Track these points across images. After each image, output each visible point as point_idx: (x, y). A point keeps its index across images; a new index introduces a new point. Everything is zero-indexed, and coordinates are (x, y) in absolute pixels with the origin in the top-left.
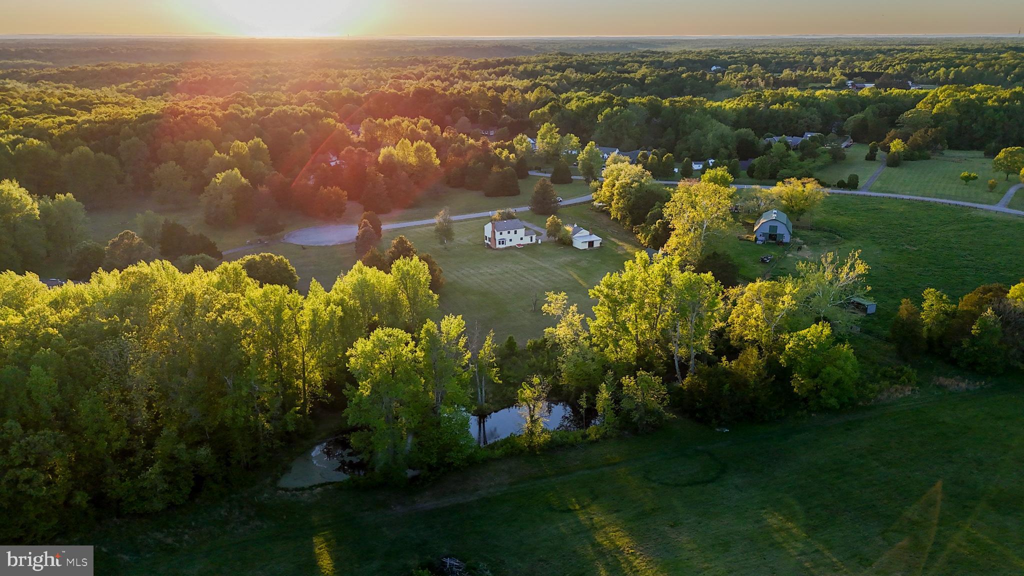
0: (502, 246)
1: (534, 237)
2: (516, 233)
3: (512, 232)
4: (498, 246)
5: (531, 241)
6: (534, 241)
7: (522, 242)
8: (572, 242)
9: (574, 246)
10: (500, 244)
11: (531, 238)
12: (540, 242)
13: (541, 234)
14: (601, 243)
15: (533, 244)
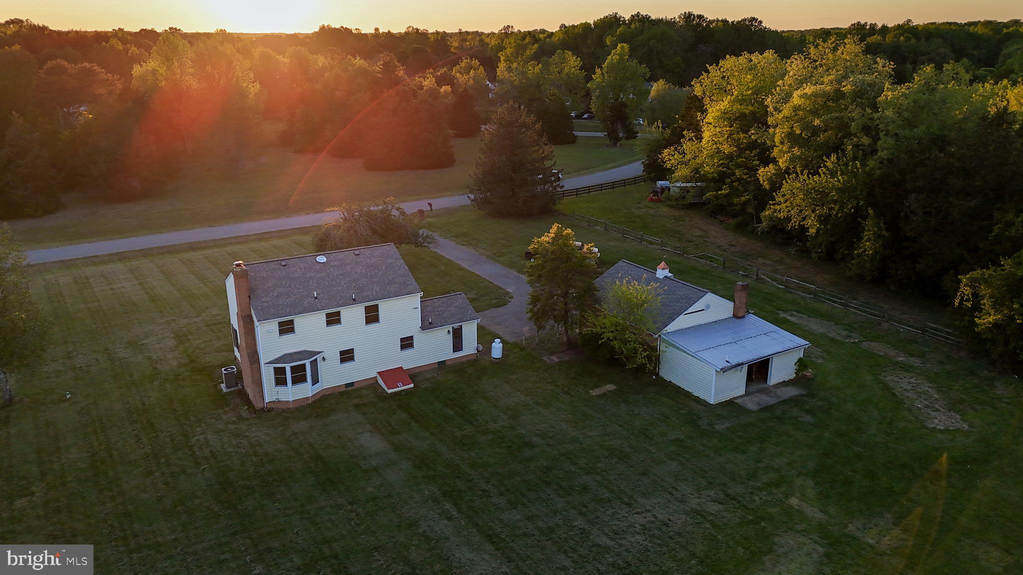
0: (292, 393)
1: (470, 331)
2: (372, 316)
3: (353, 315)
4: (272, 393)
5: (458, 345)
6: (470, 344)
7: (410, 360)
8: (654, 357)
9: (666, 373)
10: (280, 380)
11: (457, 335)
12: (497, 350)
13: (500, 299)
14: (802, 364)
15: (471, 362)
